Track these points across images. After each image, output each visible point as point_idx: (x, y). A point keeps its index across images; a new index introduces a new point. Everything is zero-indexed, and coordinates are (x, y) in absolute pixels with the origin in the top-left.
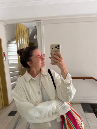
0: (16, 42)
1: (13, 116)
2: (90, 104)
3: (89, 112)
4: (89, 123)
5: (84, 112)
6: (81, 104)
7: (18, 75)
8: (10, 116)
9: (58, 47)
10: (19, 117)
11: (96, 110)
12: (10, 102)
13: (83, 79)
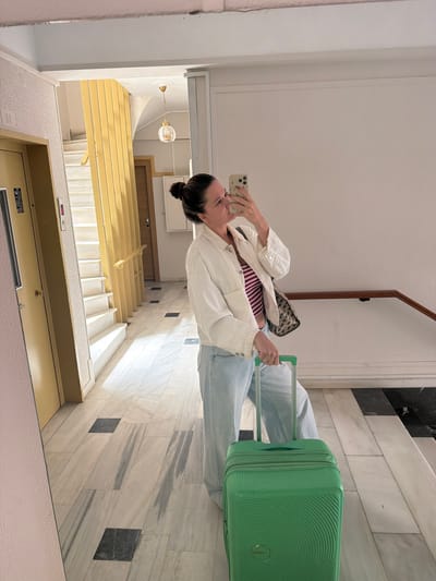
0: (87, 152)
1: (109, 434)
2: (383, 389)
3: (379, 414)
4: (382, 444)
5: (365, 414)
6: (353, 390)
7: (102, 293)
8: (97, 436)
9: (244, 180)
10: (131, 435)
11: (405, 409)
12: (84, 392)
13: (362, 300)
